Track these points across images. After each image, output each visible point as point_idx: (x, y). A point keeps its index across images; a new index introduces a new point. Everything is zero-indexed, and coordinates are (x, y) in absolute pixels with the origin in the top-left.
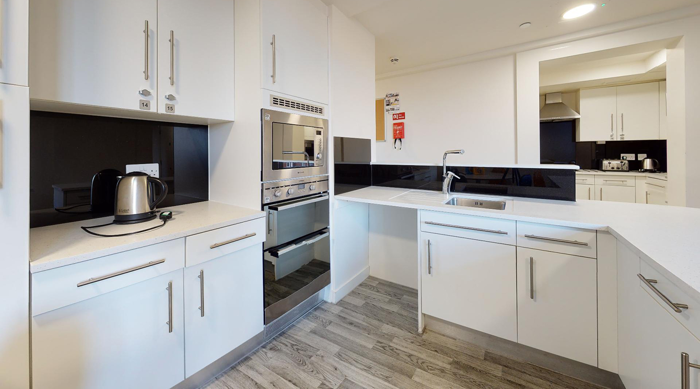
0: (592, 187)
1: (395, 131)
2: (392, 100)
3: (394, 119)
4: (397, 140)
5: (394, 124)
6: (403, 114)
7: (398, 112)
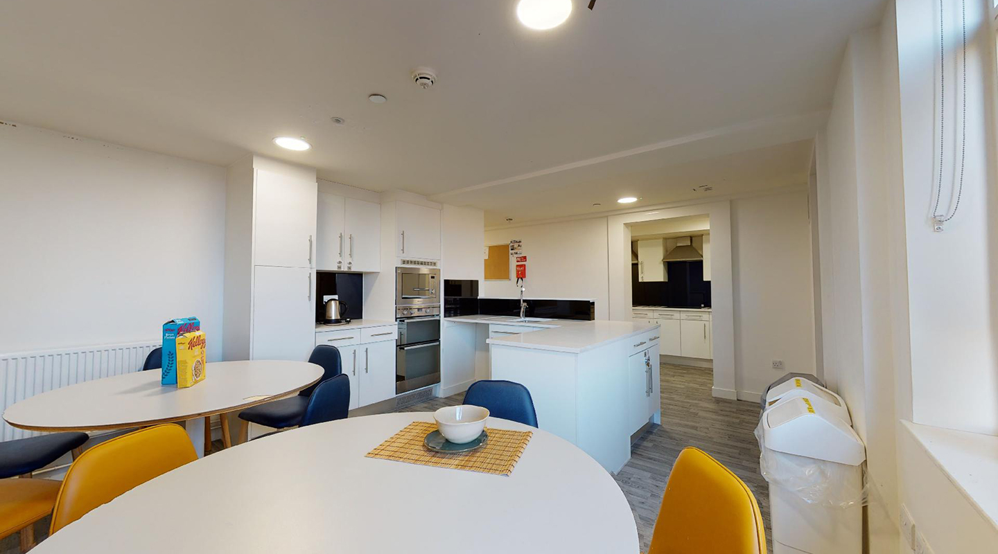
0: (707, 323)
1: (518, 271)
2: (516, 245)
3: (518, 261)
4: (520, 279)
5: (517, 266)
6: (525, 258)
7: (521, 256)
